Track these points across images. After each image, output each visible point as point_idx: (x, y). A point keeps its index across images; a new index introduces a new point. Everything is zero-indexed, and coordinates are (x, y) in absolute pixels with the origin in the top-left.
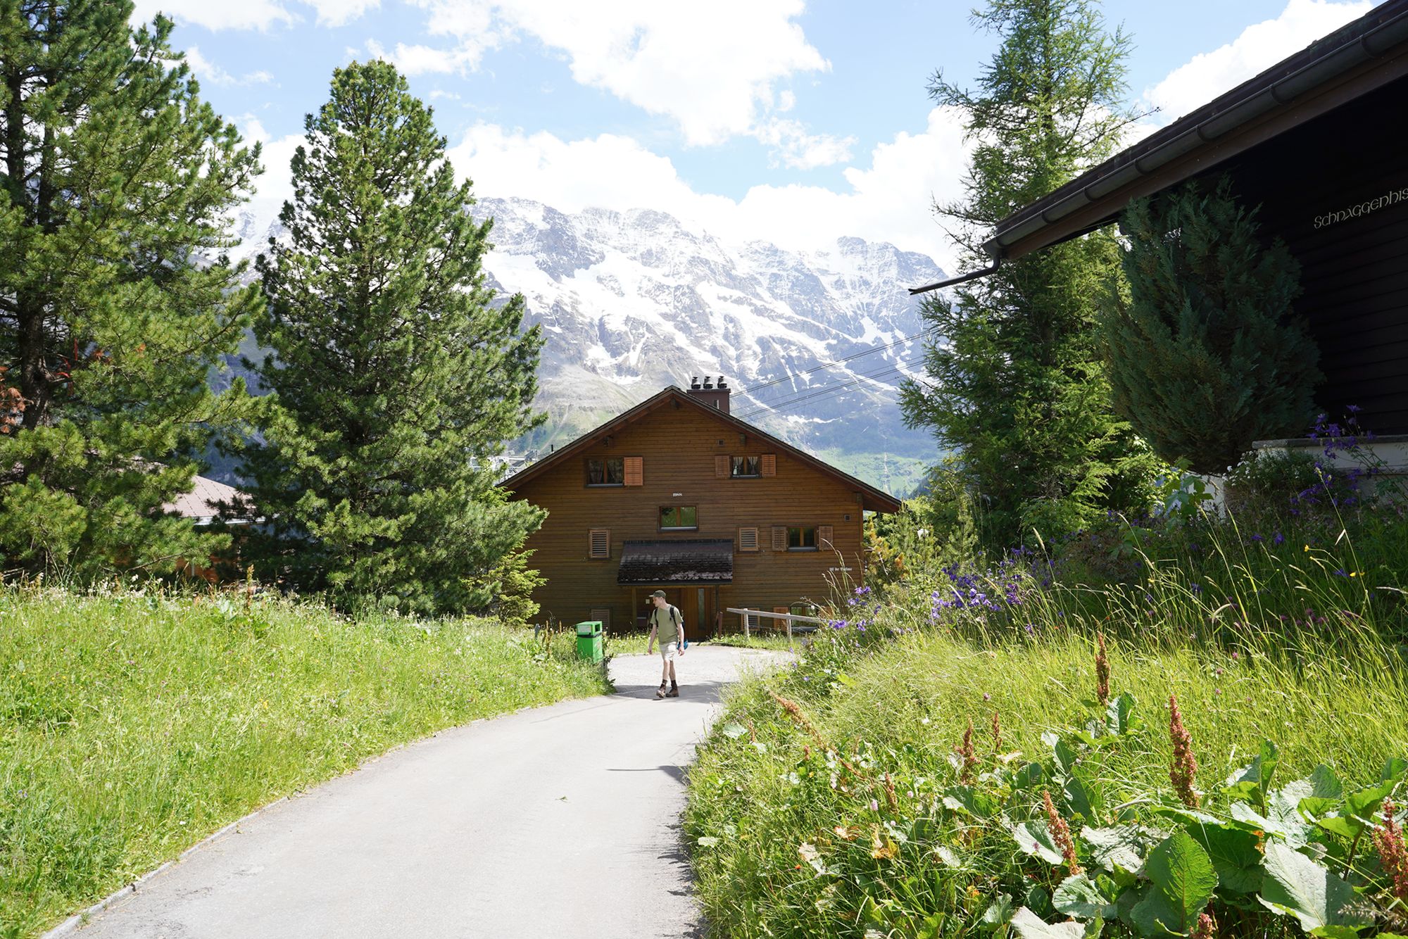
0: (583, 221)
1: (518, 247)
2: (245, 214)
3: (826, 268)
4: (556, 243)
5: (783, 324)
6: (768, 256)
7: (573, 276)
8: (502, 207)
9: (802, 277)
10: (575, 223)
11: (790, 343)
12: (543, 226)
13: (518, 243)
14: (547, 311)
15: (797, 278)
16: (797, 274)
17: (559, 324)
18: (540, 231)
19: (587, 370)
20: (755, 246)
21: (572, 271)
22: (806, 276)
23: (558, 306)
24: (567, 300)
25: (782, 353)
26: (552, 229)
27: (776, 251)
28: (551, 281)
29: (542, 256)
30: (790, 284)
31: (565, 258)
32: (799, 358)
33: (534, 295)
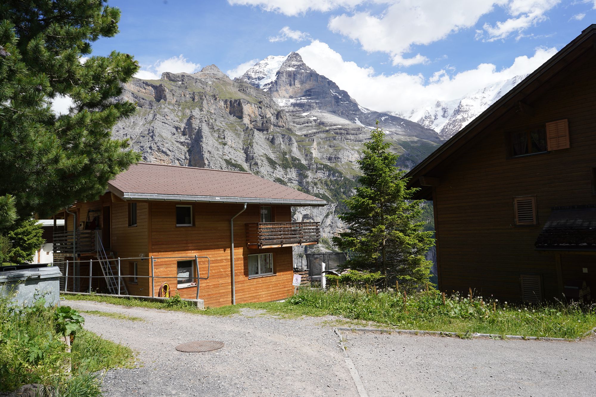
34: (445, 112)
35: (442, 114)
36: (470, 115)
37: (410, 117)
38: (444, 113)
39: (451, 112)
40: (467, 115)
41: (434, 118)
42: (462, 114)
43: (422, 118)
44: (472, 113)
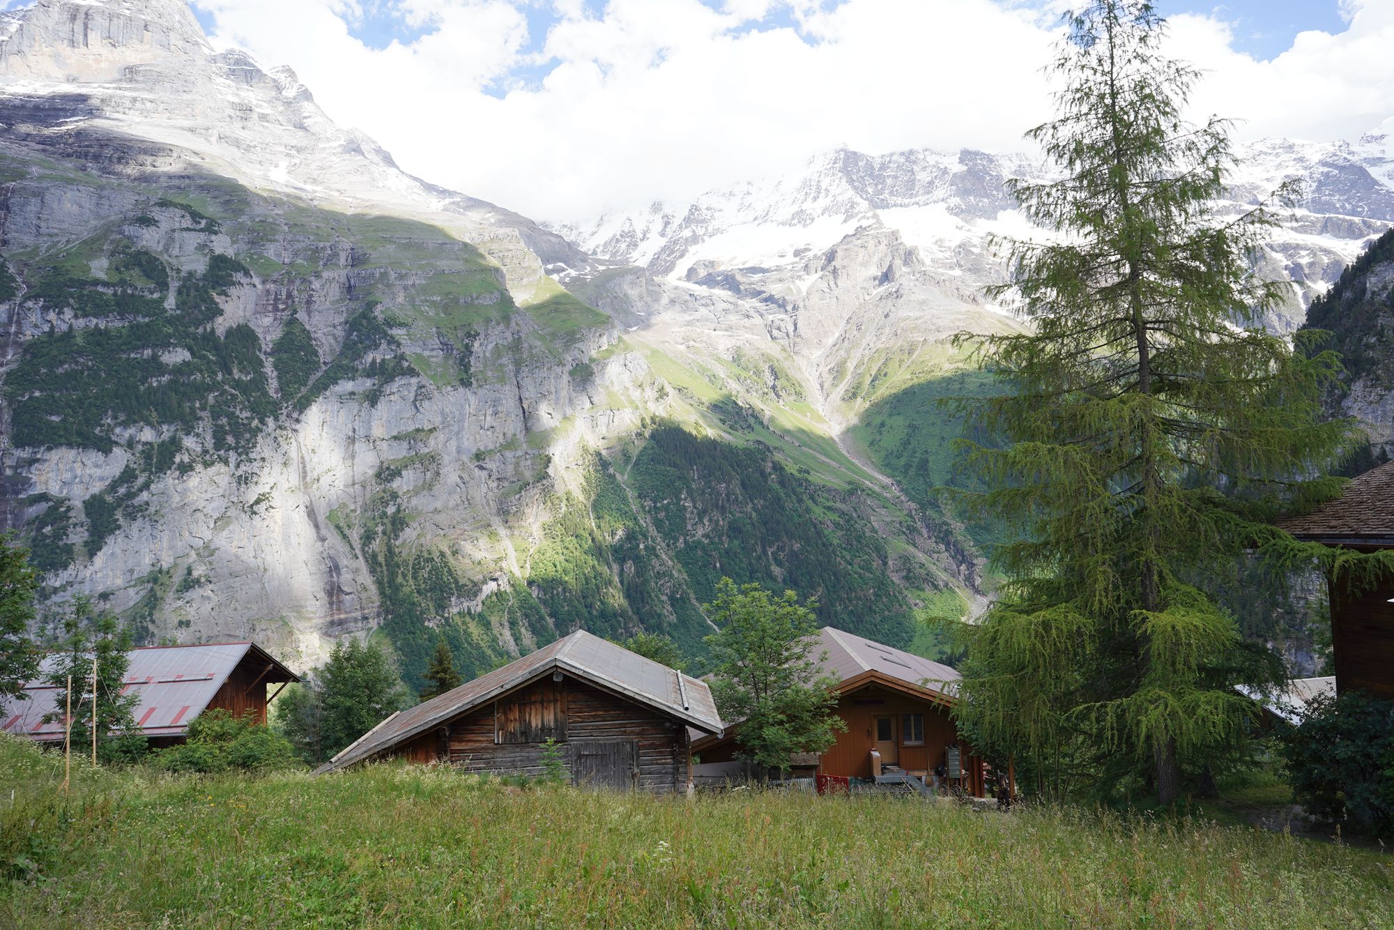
0: (1014, 158)
1: (929, 196)
2: (666, 216)
3: (1382, 156)
4: (974, 185)
5: (1292, 229)
6: (1277, 155)
7: (996, 219)
8: (913, 158)
9: (1336, 172)
10: (1004, 162)
11: (1297, 247)
12: (957, 168)
13: (929, 192)
14: (948, 254)
15: (1327, 175)
16: (1326, 169)
17: (960, 266)
18: (955, 175)
19: (965, 301)
20: (1259, 147)
21: (995, 213)
22: (1341, 168)
23: (963, 248)
24: (976, 241)
25: (1285, 262)
26: (969, 171)
27: (1290, 148)
28: (961, 223)
29: (955, 201)
30: (1314, 185)
31: (986, 200)
32: (1311, 265)
33: (934, 240)
34: (667, 224)
35: (660, 229)
36: (710, 229)
37: (594, 234)
38: (665, 227)
39: (676, 222)
40: (704, 229)
41: (641, 236)
42: (694, 228)
43: (614, 236)
44: (716, 227)
